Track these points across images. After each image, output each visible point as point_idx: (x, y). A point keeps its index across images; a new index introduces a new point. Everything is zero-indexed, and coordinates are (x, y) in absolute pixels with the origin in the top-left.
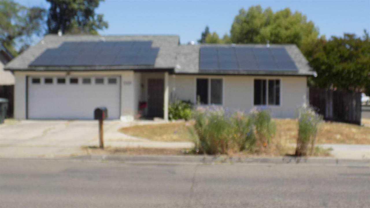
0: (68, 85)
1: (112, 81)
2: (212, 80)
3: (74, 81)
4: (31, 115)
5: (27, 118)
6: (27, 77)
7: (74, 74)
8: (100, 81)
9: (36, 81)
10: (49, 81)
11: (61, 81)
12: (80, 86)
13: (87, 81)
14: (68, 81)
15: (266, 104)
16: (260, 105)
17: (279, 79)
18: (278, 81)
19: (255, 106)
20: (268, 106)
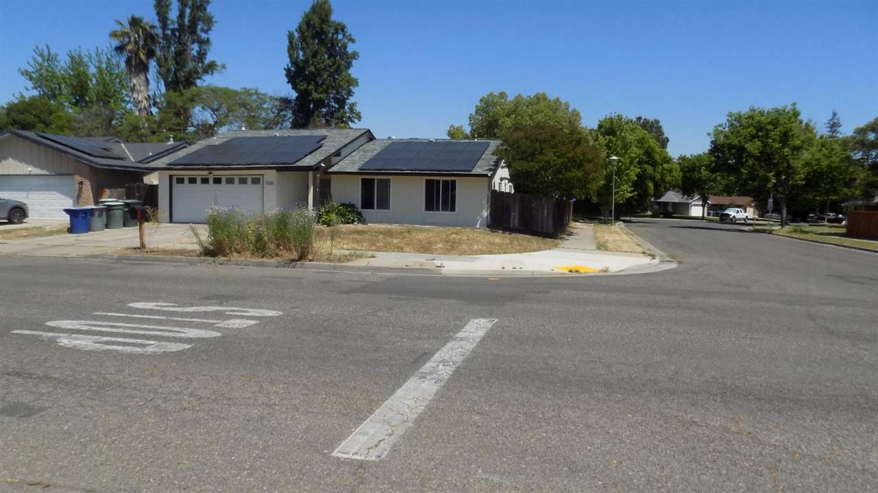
0: (211, 186)
1: (256, 181)
3: (217, 181)
4: (175, 218)
5: (171, 221)
6: (171, 177)
7: (218, 174)
8: (243, 181)
9: (180, 181)
10: (193, 181)
11: (205, 181)
12: (224, 185)
13: (230, 180)
14: (211, 181)
15: (439, 210)
16: (433, 210)
17: (455, 181)
18: (454, 182)
19: (427, 212)
20: (441, 212)
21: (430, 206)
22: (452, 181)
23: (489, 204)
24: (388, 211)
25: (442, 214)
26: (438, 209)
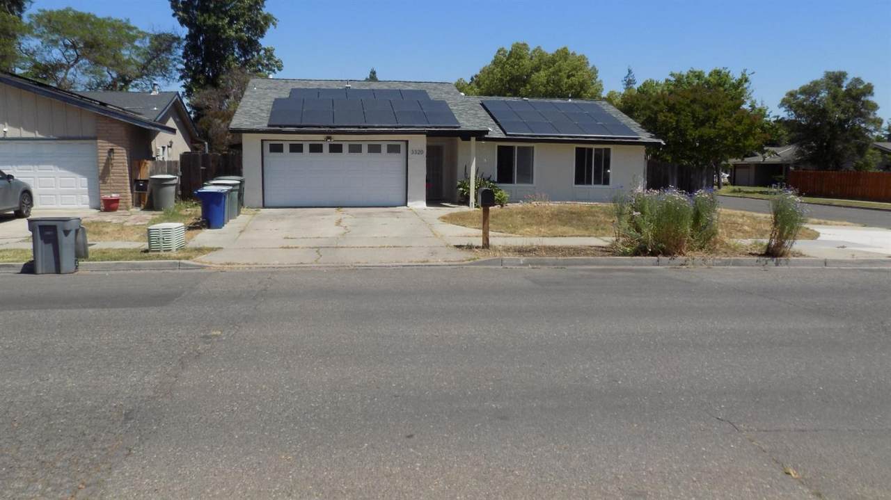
0: (326, 156)
1: (393, 149)
2: (518, 147)
3: (336, 149)
4: (269, 200)
5: (264, 205)
6: (263, 142)
7: (337, 138)
8: (374, 149)
9: (277, 148)
10: (296, 148)
11: (316, 148)
12: (345, 156)
13: (355, 149)
14: (326, 148)
15: (591, 184)
16: (584, 184)
17: (609, 149)
18: (608, 151)
19: (577, 186)
20: (593, 186)
21: (581, 178)
22: (605, 149)
23: (646, 176)
24: (530, 185)
25: (594, 188)
26: (589, 182)
